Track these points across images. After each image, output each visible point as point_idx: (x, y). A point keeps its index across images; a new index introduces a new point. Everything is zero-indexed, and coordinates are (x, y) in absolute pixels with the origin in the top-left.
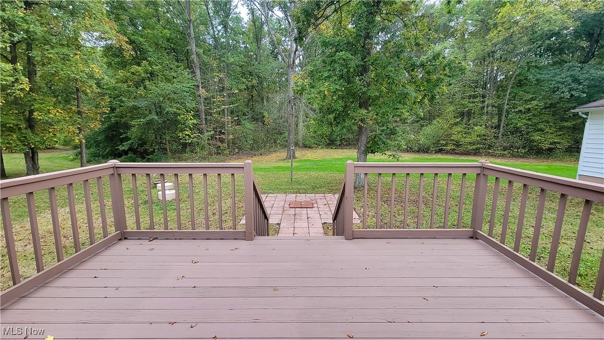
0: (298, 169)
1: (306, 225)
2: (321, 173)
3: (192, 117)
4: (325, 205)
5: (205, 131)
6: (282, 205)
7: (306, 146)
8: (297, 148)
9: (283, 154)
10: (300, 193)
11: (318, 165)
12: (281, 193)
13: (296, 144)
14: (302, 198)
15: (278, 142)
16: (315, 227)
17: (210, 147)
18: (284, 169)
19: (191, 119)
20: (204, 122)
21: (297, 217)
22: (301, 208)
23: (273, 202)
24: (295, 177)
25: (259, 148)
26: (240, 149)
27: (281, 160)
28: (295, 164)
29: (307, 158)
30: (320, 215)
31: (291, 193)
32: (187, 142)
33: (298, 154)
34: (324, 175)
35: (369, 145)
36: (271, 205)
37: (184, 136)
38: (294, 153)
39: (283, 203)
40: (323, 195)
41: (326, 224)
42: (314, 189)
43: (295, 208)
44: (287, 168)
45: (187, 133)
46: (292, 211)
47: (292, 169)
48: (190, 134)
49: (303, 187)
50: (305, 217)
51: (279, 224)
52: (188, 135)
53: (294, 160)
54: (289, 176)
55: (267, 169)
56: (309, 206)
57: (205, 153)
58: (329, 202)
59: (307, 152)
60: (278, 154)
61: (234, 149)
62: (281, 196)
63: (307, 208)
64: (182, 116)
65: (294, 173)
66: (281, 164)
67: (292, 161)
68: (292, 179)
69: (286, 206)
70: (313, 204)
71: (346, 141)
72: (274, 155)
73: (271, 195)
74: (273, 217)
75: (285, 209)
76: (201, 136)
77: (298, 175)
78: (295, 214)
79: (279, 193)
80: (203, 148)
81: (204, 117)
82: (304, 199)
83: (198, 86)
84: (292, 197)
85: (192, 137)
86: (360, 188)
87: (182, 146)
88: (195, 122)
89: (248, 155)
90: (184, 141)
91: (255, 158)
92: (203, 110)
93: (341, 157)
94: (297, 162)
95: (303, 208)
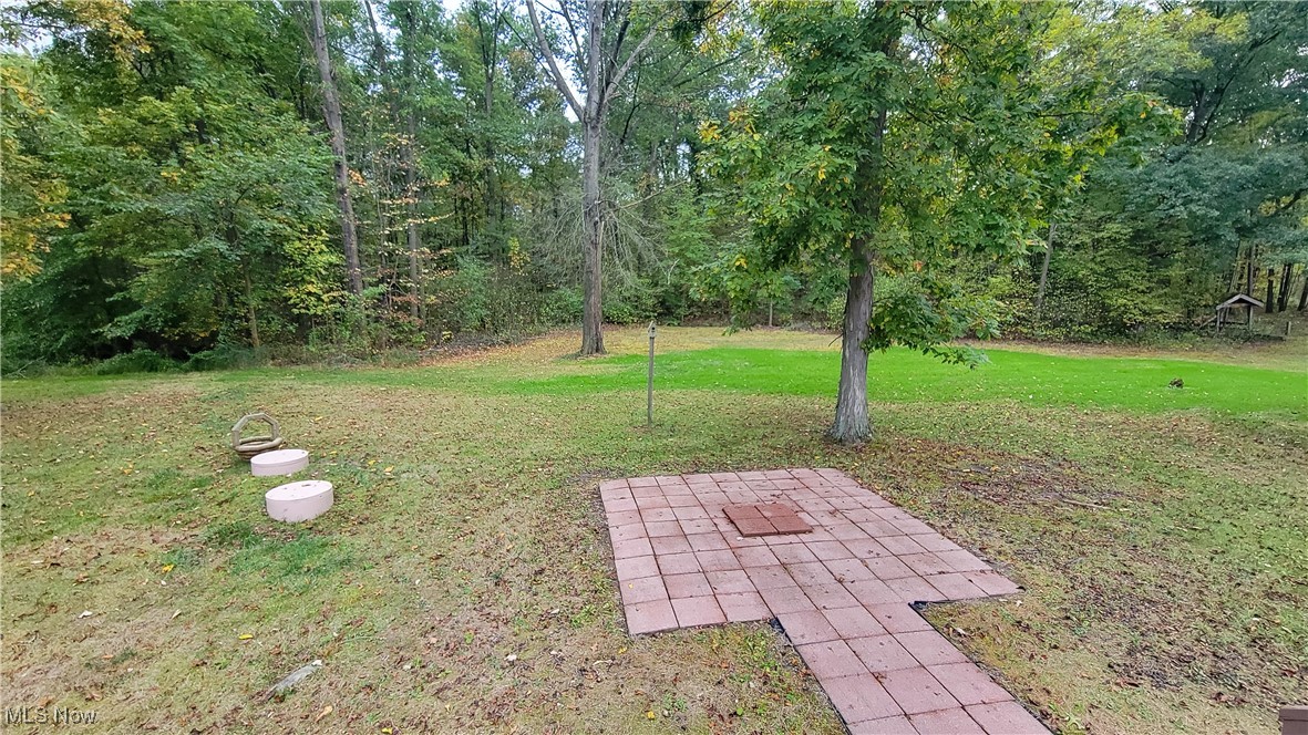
1: (864, 618)
3: (323, 247)
4: (832, 514)
5: (360, 285)
6: (708, 524)
9: (573, 340)
10: (716, 469)
14: (740, 488)
15: (546, 310)
16: (904, 626)
18: (594, 383)
19: (322, 252)
20: (355, 260)
21: (800, 577)
22: (779, 533)
23: (669, 514)
24: (640, 409)
26: (454, 329)
27: (569, 357)
28: (611, 368)
29: (629, 352)
30: (864, 563)
32: (312, 313)
36: (671, 527)
37: (303, 296)
38: (599, 338)
39: (701, 513)
40: (786, 473)
41: (926, 610)
42: (728, 448)
43: (760, 535)
44: (599, 380)
45: (311, 289)
46: (762, 551)
48: (321, 292)
49: (689, 442)
50: (824, 575)
51: (776, 624)
52: (313, 294)
53: (600, 357)
56: (791, 523)
58: (834, 502)
61: (440, 331)
62: (672, 486)
63: (794, 532)
64: (297, 244)
65: (629, 394)
68: (650, 419)
69: (723, 525)
70: (795, 514)
73: (633, 481)
75: (731, 542)
76: (350, 297)
77: (643, 403)
78: (784, 566)
79: (654, 472)
80: (356, 329)
81: (354, 246)
82: (750, 494)
83: (337, 167)
84: (706, 487)
85: (327, 300)
86: (854, 442)
87: (297, 325)
88: (334, 259)
89: (475, 345)
90: (303, 311)
91: (495, 353)
92: (353, 228)
93: (709, 347)
94: (611, 361)
95: (784, 533)
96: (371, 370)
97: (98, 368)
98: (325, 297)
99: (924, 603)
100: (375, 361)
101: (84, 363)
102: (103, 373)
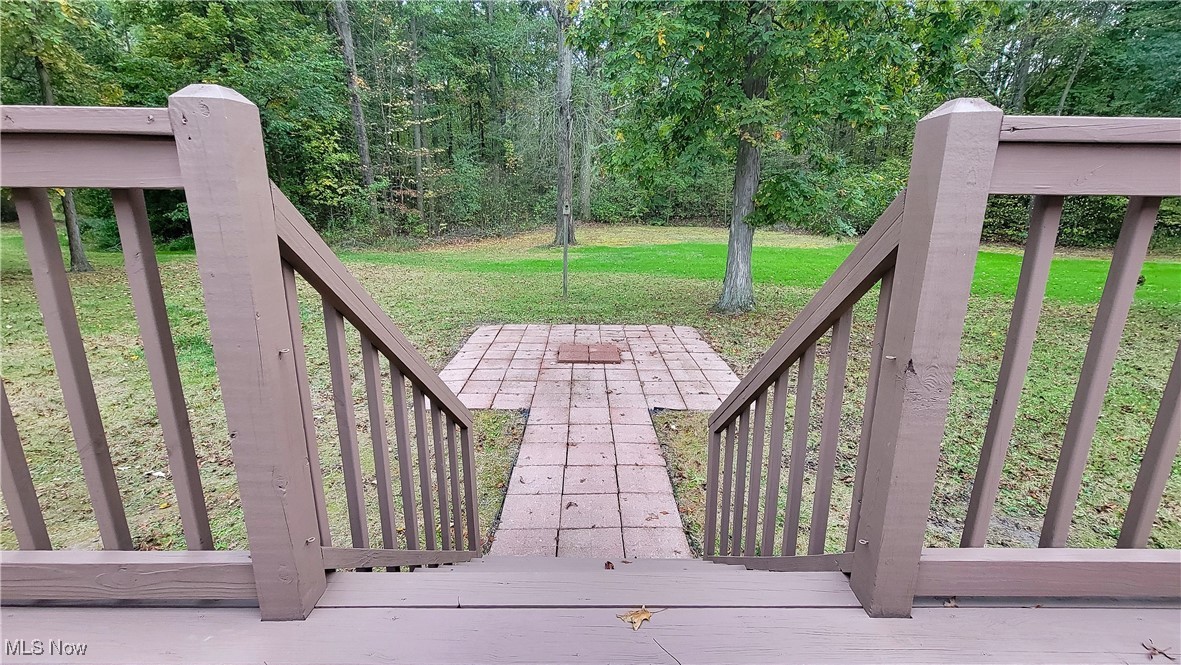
0: (579, 266)
1: (602, 414)
2: (634, 276)
3: (336, 145)
4: (652, 354)
5: (371, 180)
6: (539, 354)
7: (597, 220)
8: (579, 222)
9: (548, 235)
10: (585, 322)
11: (626, 259)
12: (538, 321)
13: (577, 214)
14: (592, 335)
15: (538, 208)
16: (629, 421)
17: (383, 215)
18: (549, 266)
19: (335, 151)
20: (367, 159)
21: (578, 388)
22: (589, 362)
23: (513, 347)
24: (571, 284)
25: (495, 221)
26: (451, 222)
27: (543, 247)
28: (572, 256)
29: (600, 245)
30: (642, 384)
31: (562, 321)
32: (329, 203)
33: (580, 234)
34: (642, 279)
35: (763, 202)
36: (506, 354)
37: (321, 189)
38: (570, 232)
39: (541, 347)
40: (643, 327)
41: (660, 414)
42: (621, 312)
43: (573, 362)
44: (555, 264)
45: (328, 183)
46: (564, 372)
47: (565, 267)
48: (336, 186)
49: (591, 307)
50: (598, 389)
51: (525, 412)
52: (329, 187)
53: (570, 247)
54: (559, 282)
55: (508, 265)
56: (609, 357)
57: (372, 230)
58: (663, 347)
59: (599, 231)
60: (537, 235)
61: (438, 223)
62: (537, 331)
63: (604, 362)
64: (314, 143)
65: (571, 274)
66: (543, 255)
67: (566, 249)
68: (565, 289)
69: (550, 355)
70: (619, 352)
71: (686, 209)
72: (527, 237)
73: (507, 326)
74: (510, 390)
75: (545, 365)
76: (360, 190)
77: (578, 280)
78: (572, 382)
79: (532, 322)
80: (366, 219)
81: (366, 147)
82: (596, 339)
83: (348, 73)
84: (564, 332)
85: (340, 193)
86: (734, 311)
87: (317, 214)
88: (345, 157)
89: (471, 236)
90: (322, 202)
91: (484, 244)
92: (364, 130)
93: (676, 242)
94: (579, 251)
95: (594, 362)
96: (374, 252)
97: (171, 245)
98: (339, 191)
99: (661, 409)
100: (379, 246)
101: (163, 242)
102: (173, 249)
